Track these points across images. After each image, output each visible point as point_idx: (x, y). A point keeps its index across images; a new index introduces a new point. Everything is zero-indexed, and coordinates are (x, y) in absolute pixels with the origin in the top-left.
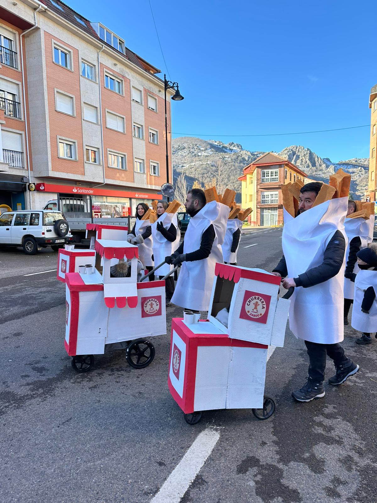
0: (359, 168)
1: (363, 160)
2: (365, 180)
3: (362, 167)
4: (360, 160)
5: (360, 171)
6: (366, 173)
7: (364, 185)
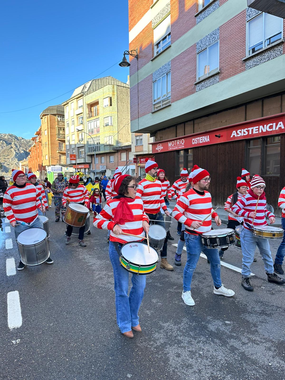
0: (1, 141)
1: (3, 135)
2: (6, 151)
3: (3, 140)
4: (1, 135)
5: (2, 144)
6: (7, 146)
7: (6, 155)
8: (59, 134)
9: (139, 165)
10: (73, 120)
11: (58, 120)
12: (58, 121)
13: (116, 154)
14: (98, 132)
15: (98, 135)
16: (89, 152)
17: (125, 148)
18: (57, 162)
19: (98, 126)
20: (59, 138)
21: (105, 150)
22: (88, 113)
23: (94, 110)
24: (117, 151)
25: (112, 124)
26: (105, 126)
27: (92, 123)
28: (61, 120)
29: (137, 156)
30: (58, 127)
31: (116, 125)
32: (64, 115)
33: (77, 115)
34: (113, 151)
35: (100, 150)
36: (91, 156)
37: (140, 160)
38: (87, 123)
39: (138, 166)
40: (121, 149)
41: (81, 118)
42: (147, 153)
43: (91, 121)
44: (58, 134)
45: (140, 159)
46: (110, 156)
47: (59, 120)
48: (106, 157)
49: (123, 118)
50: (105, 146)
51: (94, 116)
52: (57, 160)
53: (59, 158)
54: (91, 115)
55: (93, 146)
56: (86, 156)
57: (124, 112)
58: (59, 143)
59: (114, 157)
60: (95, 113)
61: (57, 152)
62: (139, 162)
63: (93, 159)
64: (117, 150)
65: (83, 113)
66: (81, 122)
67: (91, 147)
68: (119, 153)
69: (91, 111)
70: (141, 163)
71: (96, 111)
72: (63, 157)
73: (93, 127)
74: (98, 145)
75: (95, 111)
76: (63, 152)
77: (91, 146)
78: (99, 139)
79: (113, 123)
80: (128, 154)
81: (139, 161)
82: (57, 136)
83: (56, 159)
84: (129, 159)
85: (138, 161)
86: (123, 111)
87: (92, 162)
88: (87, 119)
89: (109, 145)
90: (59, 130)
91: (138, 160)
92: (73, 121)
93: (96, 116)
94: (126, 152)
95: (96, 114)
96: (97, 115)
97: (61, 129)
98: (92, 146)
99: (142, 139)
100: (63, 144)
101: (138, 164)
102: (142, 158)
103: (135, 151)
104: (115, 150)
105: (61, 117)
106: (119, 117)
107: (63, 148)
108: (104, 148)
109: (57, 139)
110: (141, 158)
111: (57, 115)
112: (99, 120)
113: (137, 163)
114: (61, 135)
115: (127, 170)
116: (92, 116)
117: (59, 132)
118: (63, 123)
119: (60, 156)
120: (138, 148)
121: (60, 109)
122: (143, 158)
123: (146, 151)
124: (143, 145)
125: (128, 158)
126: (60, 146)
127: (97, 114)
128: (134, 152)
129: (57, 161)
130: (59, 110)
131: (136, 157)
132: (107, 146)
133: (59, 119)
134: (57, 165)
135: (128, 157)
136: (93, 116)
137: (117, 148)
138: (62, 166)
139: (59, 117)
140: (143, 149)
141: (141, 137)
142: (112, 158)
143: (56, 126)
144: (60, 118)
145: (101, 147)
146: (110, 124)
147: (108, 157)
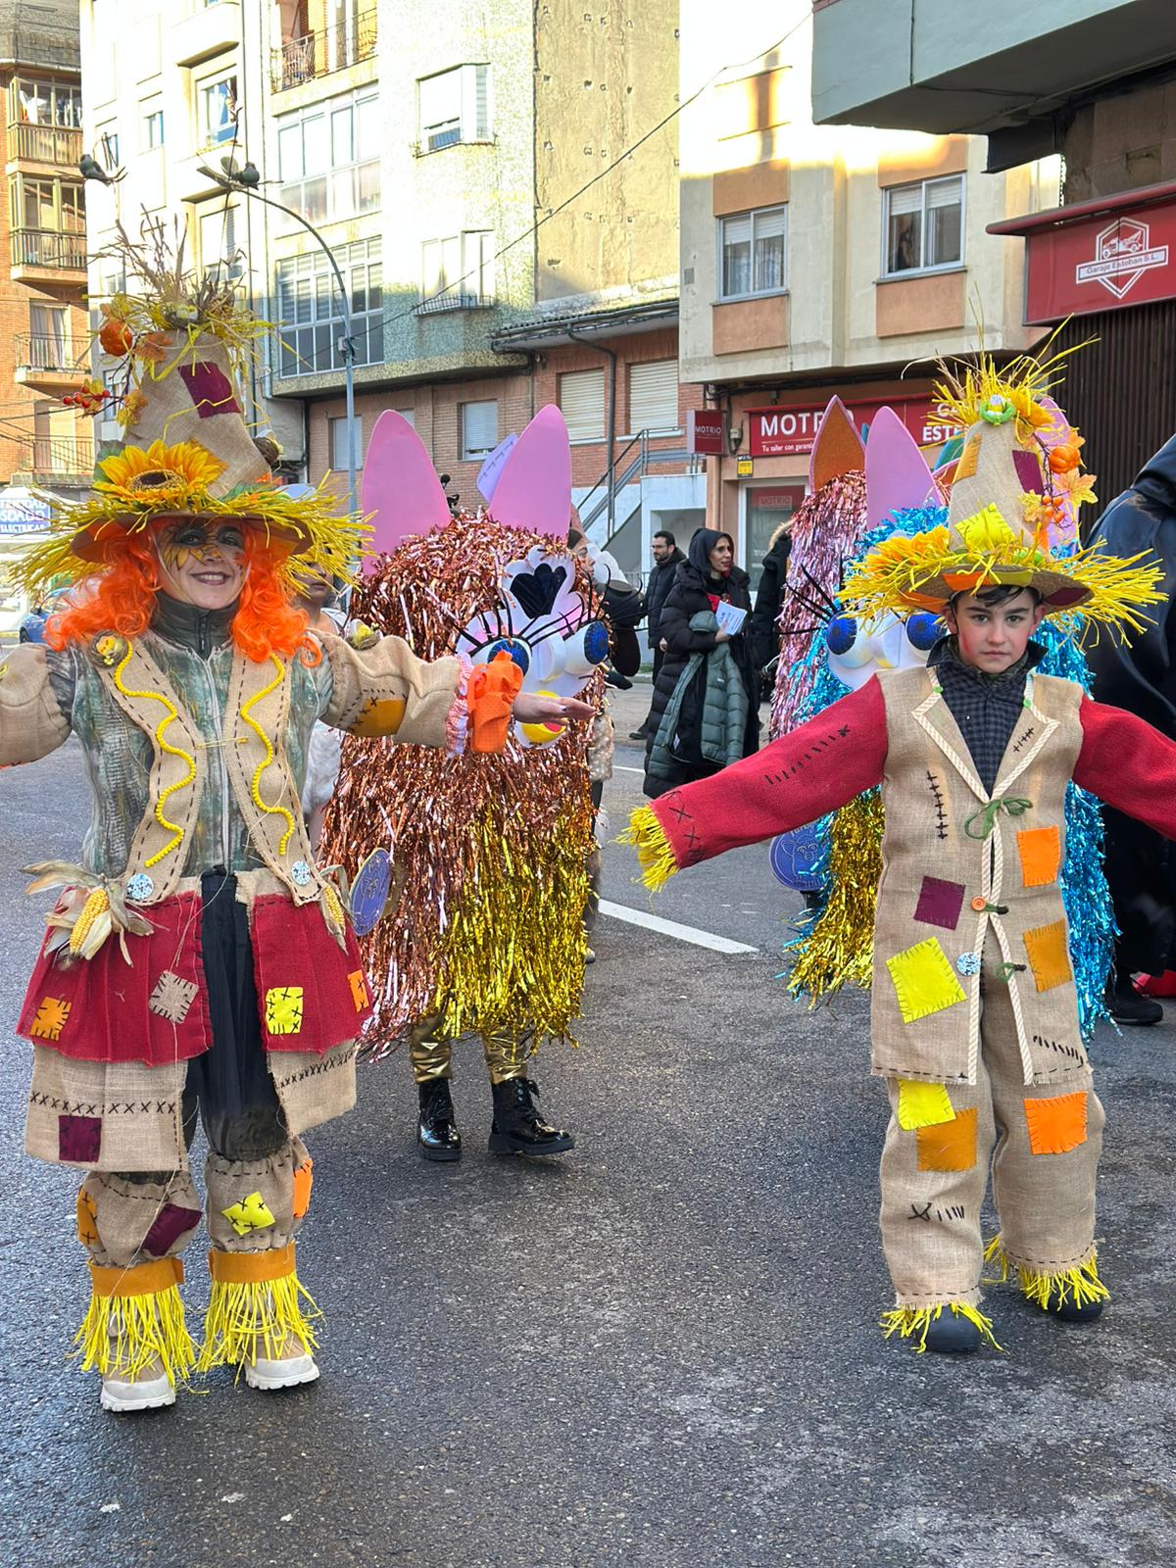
8: (32, 231)
9: (745, 469)
10: (151, 107)
11: (23, 114)
12: (23, 124)
13: (521, 390)
14: (363, 203)
15: (365, 229)
16: (288, 368)
17: (605, 330)
18: (21, 457)
19: (365, 153)
20: (30, 264)
21: (421, 348)
22: (278, 46)
23: (332, 21)
24: (524, 361)
25: (490, 125)
26: (425, 148)
27: (317, 131)
28: (48, 117)
29: (726, 390)
30: (25, 175)
31: (517, 138)
32: (75, 79)
33: (191, 64)
34: (493, 361)
35: (378, 355)
36: (300, 404)
37: (755, 429)
38: (274, 125)
39: (734, 484)
40: (564, 339)
41: (223, 91)
42: (829, 364)
43: (308, 112)
44: (27, 232)
45: (755, 415)
46: (461, 405)
47: (33, 119)
48: (428, 410)
49: (577, 81)
50: (428, 314)
51: (327, 73)
52: (20, 440)
53: (30, 425)
54: (303, 67)
55: (323, 322)
56: (262, 405)
57: (587, 26)
58: (32, 307)
59: (503, 412)
60: (342, 44)
61: (21, 375)
62: (745, 446)
63: (320, 428)
64: (531, 354)
65: (233, 46)
66: (224, 120)
67: (306, 334)
68: (547, 377)
69: (304, 29)
70: (756, 453)
71: (349, 24)
72: (65, 423)
73: (318, 167)
74: (367, 313)
75: (341, 25)
76: (66, 379)
77: (304, 325)
78: (373, 260)
79: (498, 121)
80: (621, 387)
81: (738, 441)
82: (15, 247)
83: (14, 432)
84: (636, 427)
85: (735, 435)
86: (578, 17)
87: (307, 460)
88: (275, 92)
89: (461, 309)
90: (30, 197)
91: (729, 425)
92: (151, 117)
93: (342, 65)
94: (608, 369)
95: (343, 54)
96: (357, 62)
97: (48, 189)
98: (314, 322)
99: (775, 244)
100: (67, 315)
101: (731, 461)
102: (769, 415)
103: (709, 352)
104: (514, 351)
105: (44, 94)
106: (544, 72)
107: (67, 348)
108: (421, 332)
109: (18, 272)
110: (760, 414)
111: (14, 80)
112: (374, 97)
113: (721, 458)
114: (46, 239)
115: (621, 516)
116: (311, 71)
117: (31, 215)
118: (61, 146)
119: (41, 413)
120: (740, 323)
121: (42, 31)
122: (780, 414)
123: (817, 346)
124: (787, 295)
125: (628, 416)
126: (37, 333)
127: (356, 49)
128: (706, 361)
129: (21, 454)
130: (34, 40)
131: (717, 399)
132: (447, 321)
133: (33, 107)
134: (17, 483)
135: (628, 405)
136: (319, 66)
137: (529, 332)
138: (55, 488)
139: (30, 94)
140: (785, 331)
141: (770, 228)
142: (482, 419)
143: (13, 167)
144: (42, 102)
145: (387, 330)
146: (469, 135)
147: (448, 411)
